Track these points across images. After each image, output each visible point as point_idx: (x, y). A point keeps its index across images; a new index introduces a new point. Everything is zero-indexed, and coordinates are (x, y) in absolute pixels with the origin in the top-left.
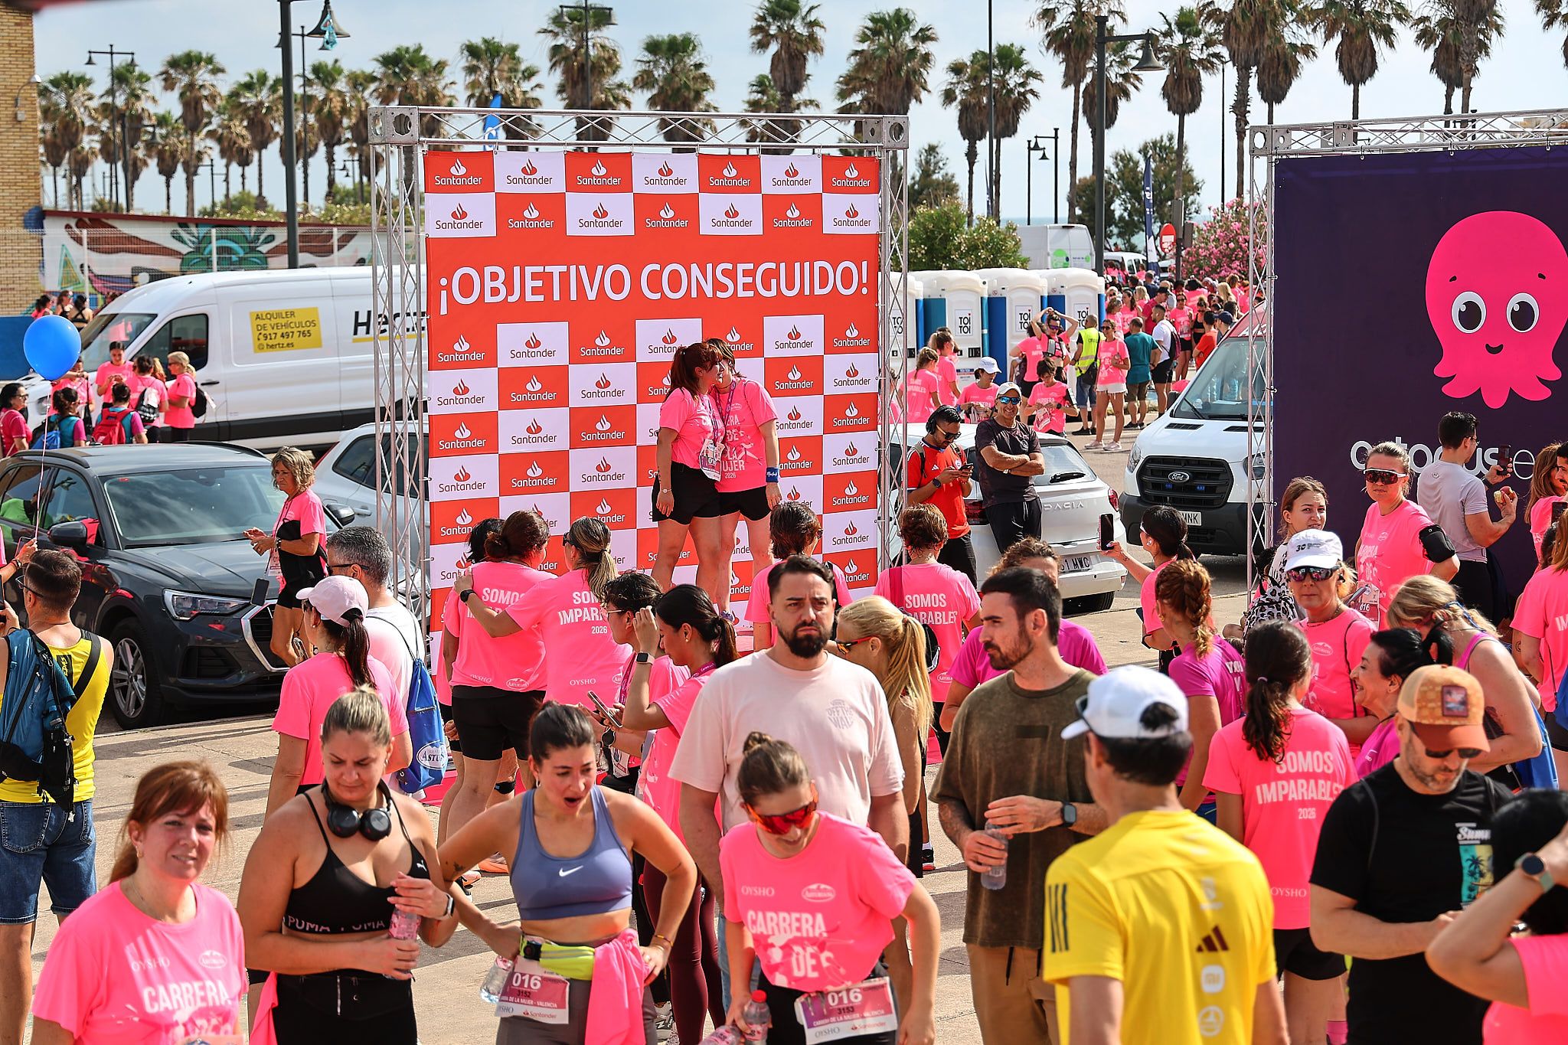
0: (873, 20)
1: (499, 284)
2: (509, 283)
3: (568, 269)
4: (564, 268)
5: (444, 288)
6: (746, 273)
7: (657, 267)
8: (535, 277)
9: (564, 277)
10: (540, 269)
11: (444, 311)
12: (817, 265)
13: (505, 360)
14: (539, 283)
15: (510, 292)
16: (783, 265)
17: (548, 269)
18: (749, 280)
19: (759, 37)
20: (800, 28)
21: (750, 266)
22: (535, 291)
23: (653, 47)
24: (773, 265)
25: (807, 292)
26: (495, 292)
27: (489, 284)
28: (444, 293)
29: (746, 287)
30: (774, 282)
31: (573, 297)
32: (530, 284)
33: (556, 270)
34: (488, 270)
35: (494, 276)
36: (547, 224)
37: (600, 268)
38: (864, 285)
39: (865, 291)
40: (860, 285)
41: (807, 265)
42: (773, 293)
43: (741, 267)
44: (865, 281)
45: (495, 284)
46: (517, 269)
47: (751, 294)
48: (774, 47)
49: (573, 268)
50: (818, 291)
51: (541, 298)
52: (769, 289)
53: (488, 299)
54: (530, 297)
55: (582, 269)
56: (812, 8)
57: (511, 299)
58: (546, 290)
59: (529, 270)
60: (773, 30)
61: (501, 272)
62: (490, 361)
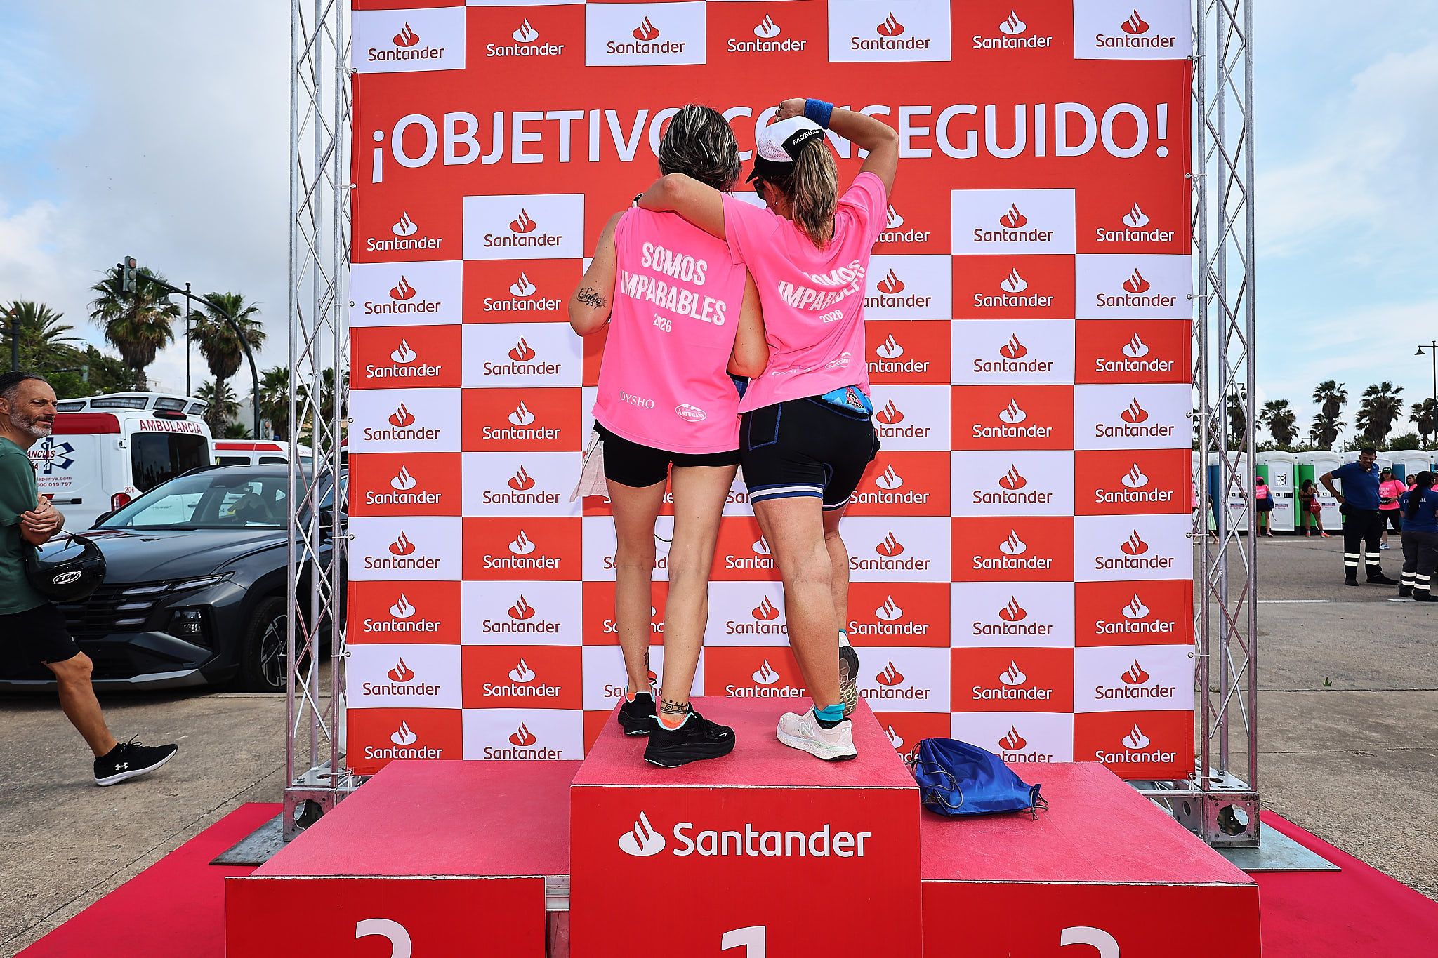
0: (1371, 387)
1: (468, 138)
2: (485, 138)
3: (587, 116)
4: (579, 115)
5: (378, 145)
6: (915, 121)
7: (746, 112)
8: (528, 126)
9: (580, 129)
10: (538, 116)
11: (377, 177)
12: (1062, 109)
13: (474, 249)
14: (536, 137)
15: (486, 149)
16: (990, 111)
17: (551, 115)
18: (924, 131)
19: (1317, 398)
20: (1336, 393)
21: (926, 110)
22: (528, 148)
23: (1269, 405)
24: (971, 109)
25: (1040, 151)
26: (461, 149)
27: (451, 138)
28: (378, 153)
29: (916, 142)
30: (972, 136)
31: (594, 156)
32: (519, 137)
33: (565, 118)
34: (450, 119)
35: (461, 127)
36: (552, 50)
37: (642, 115)
38: (1162, 143)
39: (1162, 152)
40: (1153, 141)
41: (1040, 110)
42: (971, 151)
43: (905, 112)
44: (1162, 134)
45: (461, 138)
46: (498, 118)
47: (926, 153)
48: (1324, 402)
49: (595, 115)
50: (1062, 150)
51: (538, 158)
52: (963, 146)
53: (450, 159)
54: (518, 157)
55: (612, 116)
56: (1341, 385)
57: (487, 160)
58: (549, 145)
59: (518, 118)
60: (1323, 394)
61: (472, 122)
62: (451, 249)
